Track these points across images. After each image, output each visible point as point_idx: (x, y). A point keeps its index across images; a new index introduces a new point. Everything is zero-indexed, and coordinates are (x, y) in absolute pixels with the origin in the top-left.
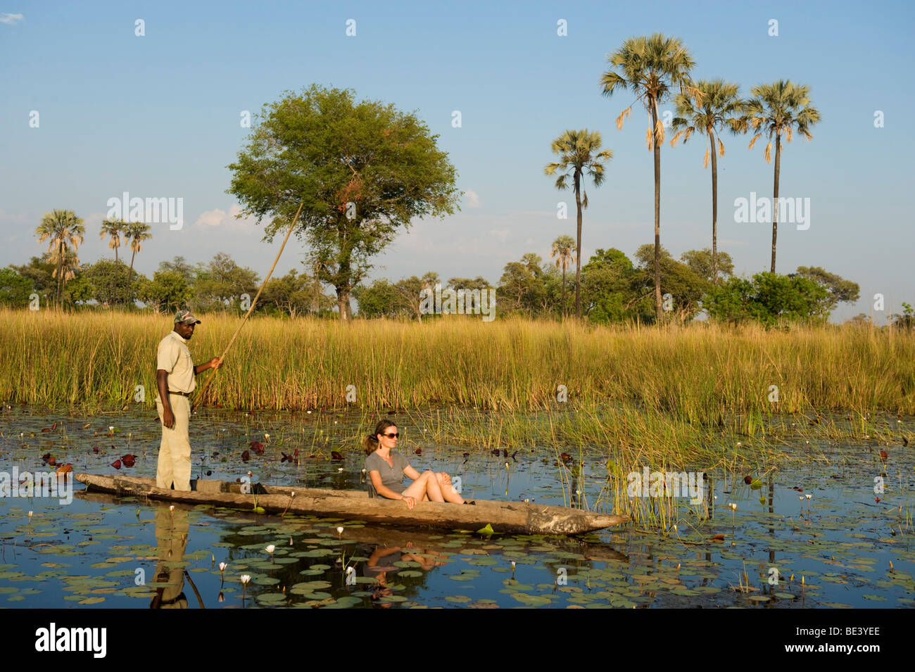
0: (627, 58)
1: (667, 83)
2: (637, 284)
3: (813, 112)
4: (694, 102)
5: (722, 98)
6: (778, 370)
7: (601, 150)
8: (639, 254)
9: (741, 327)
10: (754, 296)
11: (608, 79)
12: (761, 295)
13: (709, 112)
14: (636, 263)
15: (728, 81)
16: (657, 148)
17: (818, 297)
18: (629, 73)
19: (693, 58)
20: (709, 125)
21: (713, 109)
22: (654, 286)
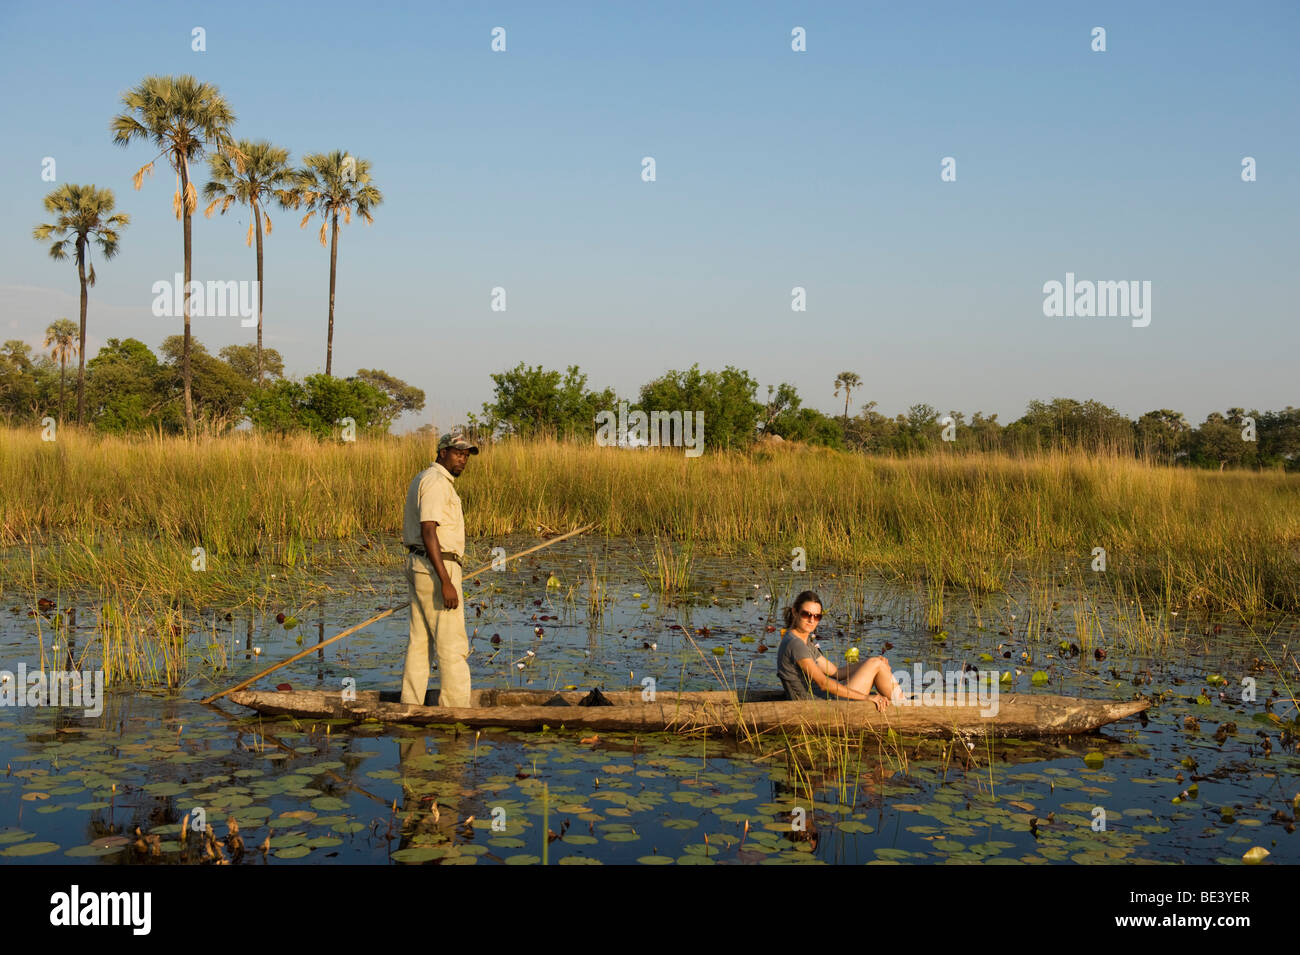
0: (148, 100)
1: (201, 138)
2: (161, 385)
3: (375, 192)
4: (234, 166)
5: (269, 164)
6: (328, 488)
7: (114, 213)
8: (166, 347)
9: (289, 438)
10: (306, 402)
11: (123, 124)
12: (314, 400)
13: (253, 180)
14: (161, 358)
15: (277, 144)
16: (187, 217)
17: (378, 405)
18: (150, 120)
19: (233, 110)
20: (253, 195)
21: (257, 176)
22: (183, 387)
